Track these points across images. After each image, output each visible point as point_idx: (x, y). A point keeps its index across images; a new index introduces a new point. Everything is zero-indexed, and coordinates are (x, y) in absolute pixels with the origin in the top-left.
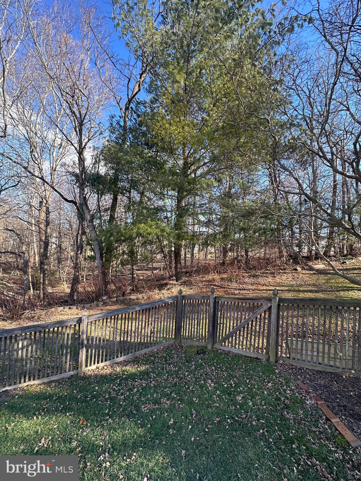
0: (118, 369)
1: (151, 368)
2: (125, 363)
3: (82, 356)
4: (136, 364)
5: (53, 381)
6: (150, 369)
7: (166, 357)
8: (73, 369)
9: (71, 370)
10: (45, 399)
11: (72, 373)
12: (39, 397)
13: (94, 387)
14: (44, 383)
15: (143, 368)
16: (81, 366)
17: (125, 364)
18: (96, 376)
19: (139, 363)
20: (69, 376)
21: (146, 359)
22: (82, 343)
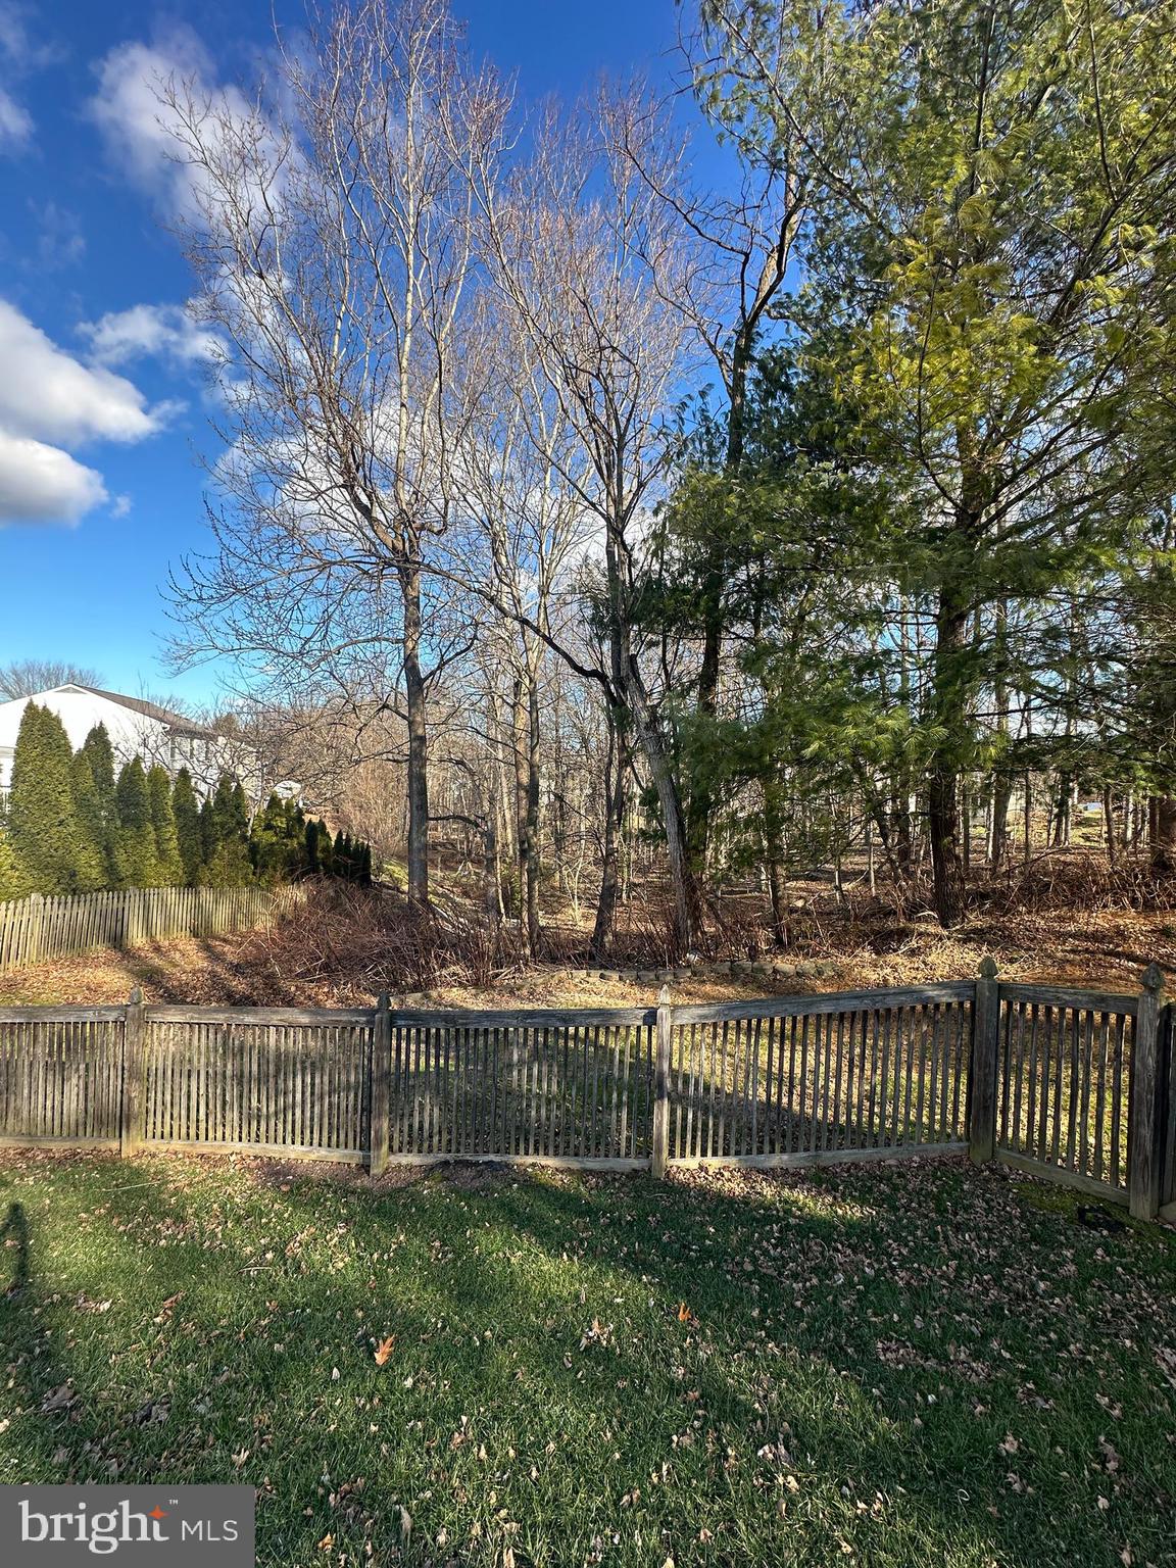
0: (768, 1191)
1: (888, 1221)
2: (791, 1178)
3: (661, 1123)
4: (827, 1191)
5: (591, 1172)
6: (882, 1224)
7: (937, 1198)
8: (639, 1153)
9: (633, 1155)
10: (581, 1215)
11: (635, 1163)
12: (564, 1201)
13: (703, 1225)
14: (569, 1171)
15: (855, 1212)
16: (659, 1151)
17: (789, 1181)
18: (703, 1193)
19: (837, 1191)
20: (627, 1169)
21: (859, 1184)
22: (661, 1085)
